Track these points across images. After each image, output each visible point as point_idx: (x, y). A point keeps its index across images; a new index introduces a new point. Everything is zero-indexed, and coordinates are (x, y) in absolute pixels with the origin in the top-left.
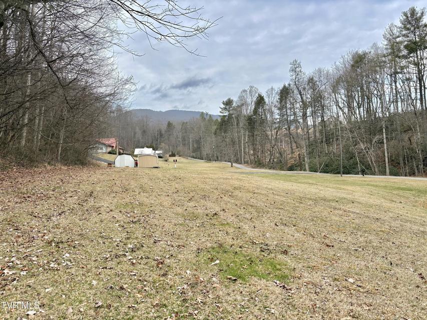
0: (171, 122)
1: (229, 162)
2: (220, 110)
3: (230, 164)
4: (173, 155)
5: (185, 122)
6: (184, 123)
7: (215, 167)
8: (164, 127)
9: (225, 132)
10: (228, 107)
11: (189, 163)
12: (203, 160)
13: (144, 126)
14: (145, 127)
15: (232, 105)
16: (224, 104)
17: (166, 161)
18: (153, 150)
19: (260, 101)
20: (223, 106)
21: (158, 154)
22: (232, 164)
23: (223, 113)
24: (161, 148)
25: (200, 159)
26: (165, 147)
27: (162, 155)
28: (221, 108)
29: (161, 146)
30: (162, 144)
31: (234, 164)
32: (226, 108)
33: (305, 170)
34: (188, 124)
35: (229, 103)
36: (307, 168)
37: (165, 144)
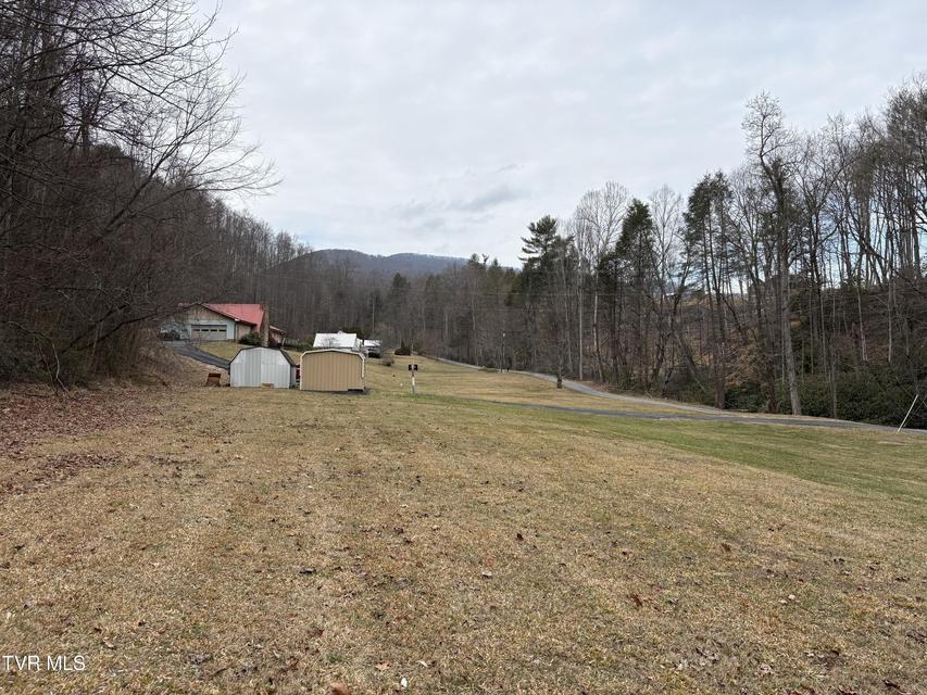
0: (402, 275)
1: (551, 374)
2: (524, 245)
3: (555, 380)
4: (405, 352)
5: (435, 275)
6: (431, 277)
7: (514, 386)
8: (386, 287)
9: (533, 299)
10: (542, 238)
11: (446, 372)
12: (474, 364)
13: (340, 282)
14: (342, 284)
15: (554, 232)
16: (532, 230)
17: (389, 365)
18: (358, 337)
19: (639, 219)
20: (530, 236)
21: (370, 348)
22: (560, 381)
23: (530, 252)
24: (378, 334)
25: (468, 363)
26: (387, 331)
27: (378, 352)
28: (525, 240)
29: (378, 330)
30: (380, 324)
31: (565, 382)
32: (538, 241)
33: (787, 409)
34: (442, 280)
35: (545, 227)
36: (795, 404)
37: (387, 324)
